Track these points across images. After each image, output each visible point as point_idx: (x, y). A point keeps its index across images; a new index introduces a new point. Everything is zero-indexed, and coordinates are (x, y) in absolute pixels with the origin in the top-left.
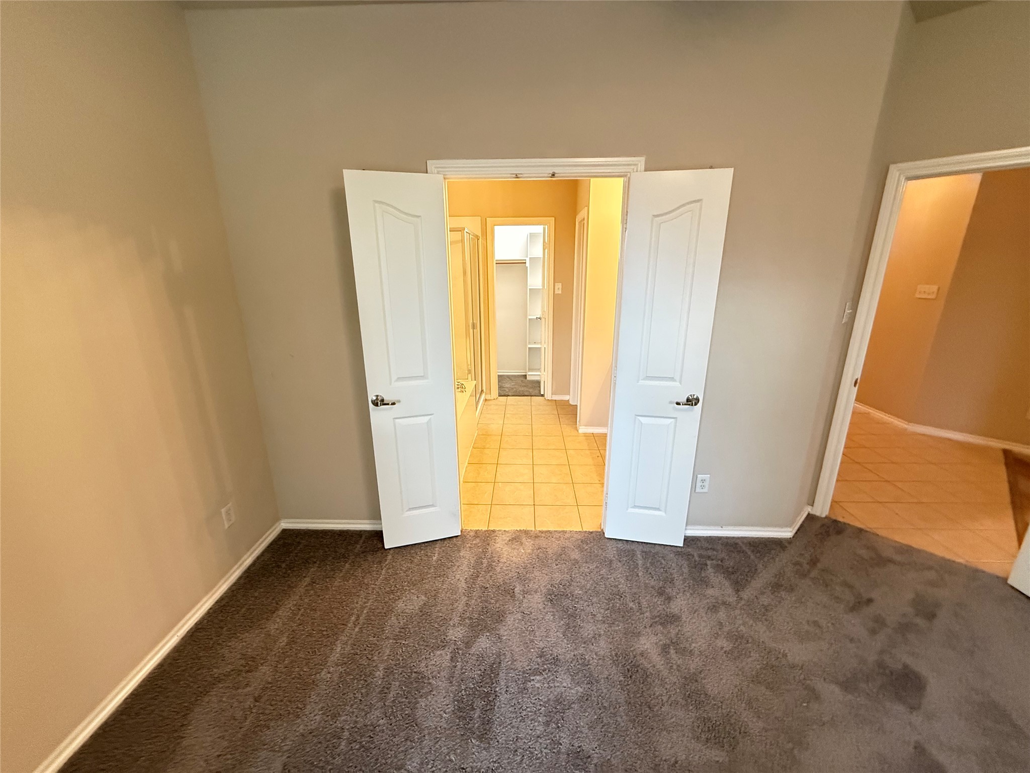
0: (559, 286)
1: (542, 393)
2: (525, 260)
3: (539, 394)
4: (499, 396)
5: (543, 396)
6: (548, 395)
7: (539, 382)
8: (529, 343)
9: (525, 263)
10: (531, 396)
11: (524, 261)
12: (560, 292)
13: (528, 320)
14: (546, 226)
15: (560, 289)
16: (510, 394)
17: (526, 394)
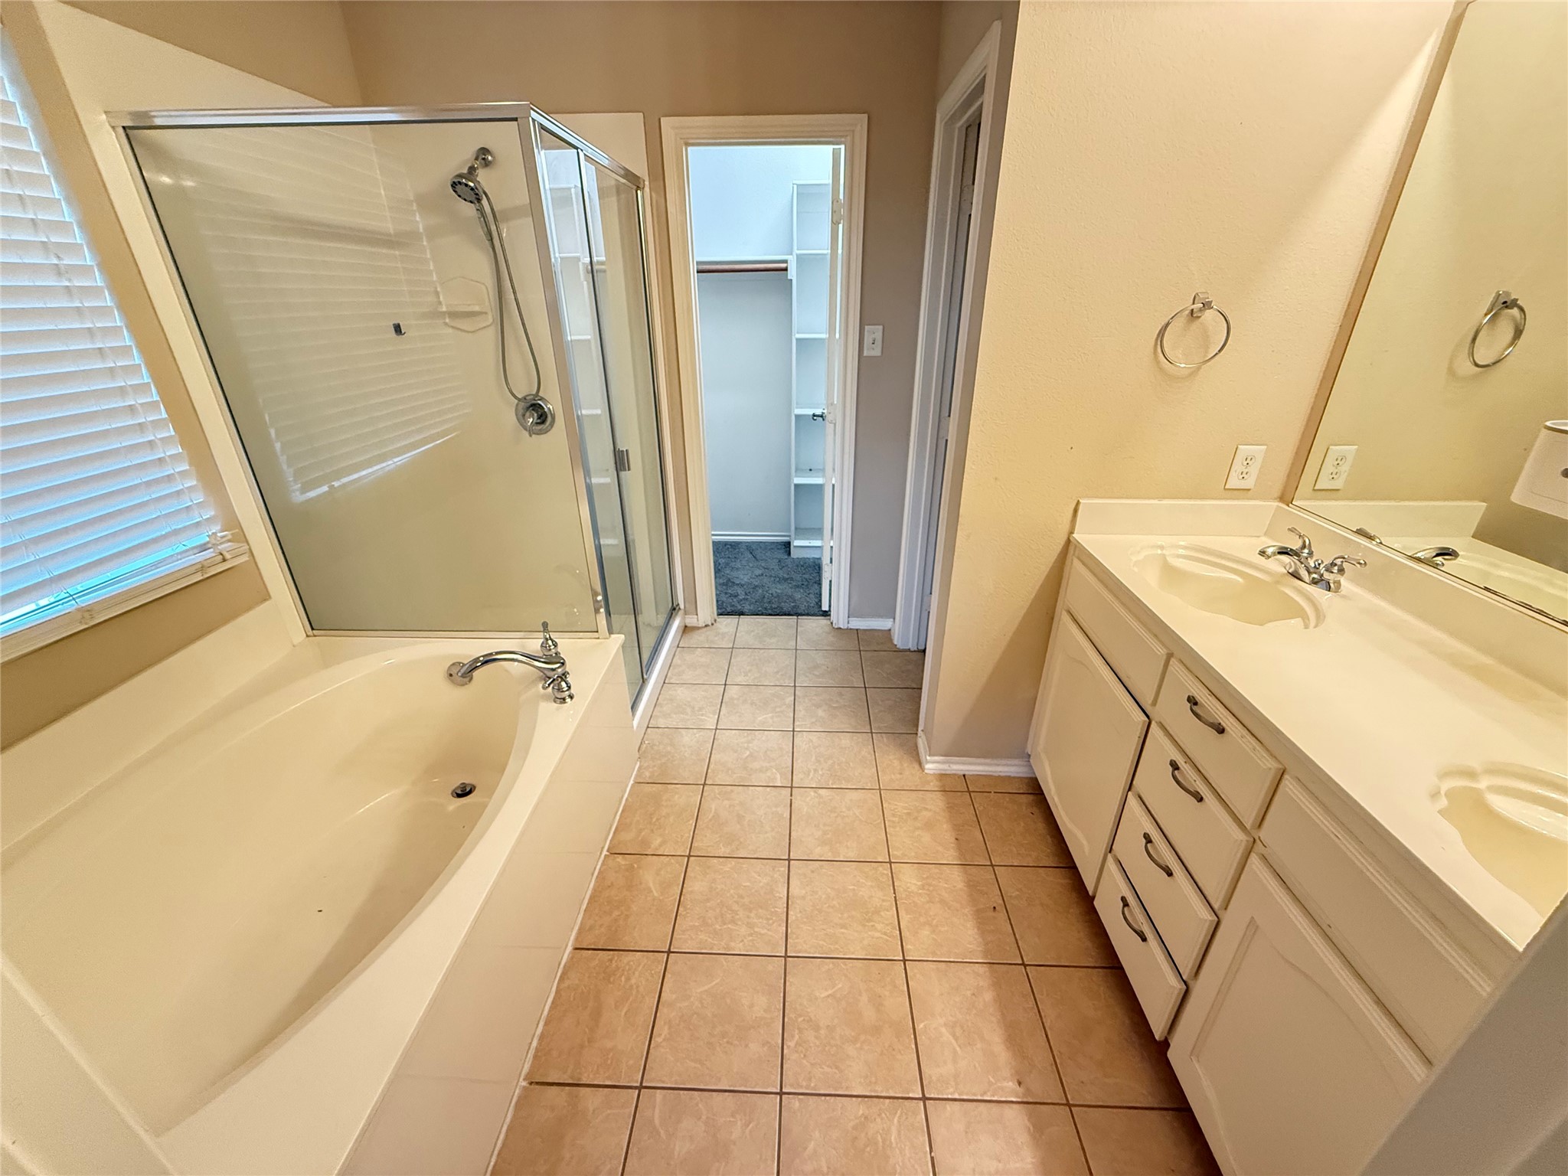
0: (874, 332)
1: (825, 607)
2: (786, 262)
3: (816, 610)
4: (720, 614)
5: (826, 614)
6: (840, 616)
7: (816, 567)
8: (797, 470)
9: (786, 269)
10: (798, 615)
11: (783, 265)
12: (877, 352)
13: (793, 418)
14: (842, 147)
15: (879, 342)
16: (747, 608)
17: (786, 607)
